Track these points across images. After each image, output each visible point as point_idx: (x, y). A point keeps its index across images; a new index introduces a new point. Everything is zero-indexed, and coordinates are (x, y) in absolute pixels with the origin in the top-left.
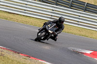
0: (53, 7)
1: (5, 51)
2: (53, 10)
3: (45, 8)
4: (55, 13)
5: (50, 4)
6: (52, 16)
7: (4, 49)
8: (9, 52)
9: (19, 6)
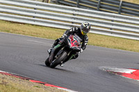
1: (8, 77)
3: (62, 12)
5: (68, 6)
6: (73, 23)
7: (6, 74)
8: (14, 78)
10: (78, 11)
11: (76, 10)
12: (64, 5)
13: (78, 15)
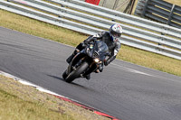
0: (163, 28)
1: (67, 104)
2: (162, 34)
3: (148, 29)
4: (166, 39)
5: (157, 21)
6: (159, 44)
7: (64, 100)
8: (75, 106)
9: (100, 21)
10: (169, 29)
11: (166, 29)
12: (152, 19)
13: (167, 35)
